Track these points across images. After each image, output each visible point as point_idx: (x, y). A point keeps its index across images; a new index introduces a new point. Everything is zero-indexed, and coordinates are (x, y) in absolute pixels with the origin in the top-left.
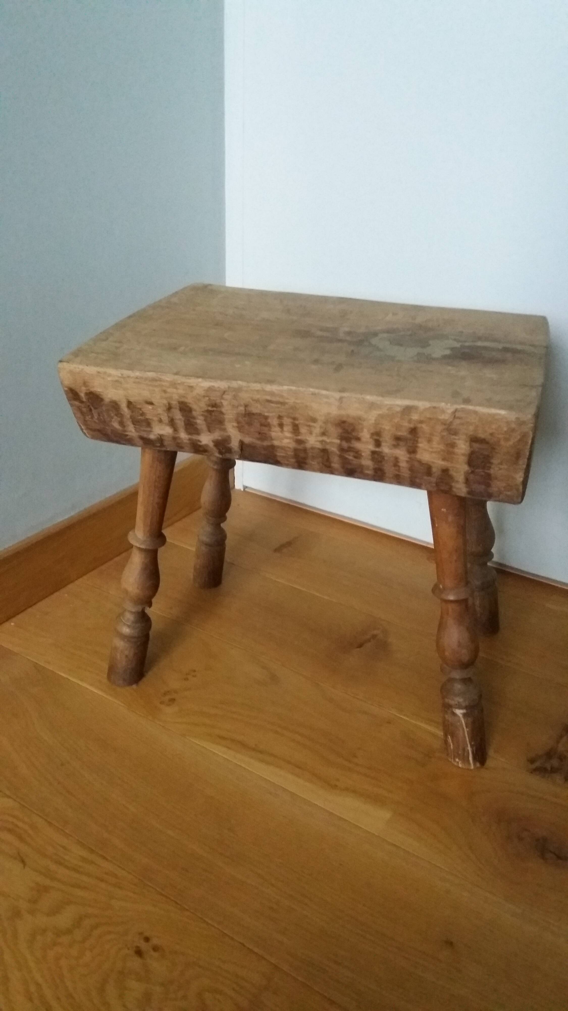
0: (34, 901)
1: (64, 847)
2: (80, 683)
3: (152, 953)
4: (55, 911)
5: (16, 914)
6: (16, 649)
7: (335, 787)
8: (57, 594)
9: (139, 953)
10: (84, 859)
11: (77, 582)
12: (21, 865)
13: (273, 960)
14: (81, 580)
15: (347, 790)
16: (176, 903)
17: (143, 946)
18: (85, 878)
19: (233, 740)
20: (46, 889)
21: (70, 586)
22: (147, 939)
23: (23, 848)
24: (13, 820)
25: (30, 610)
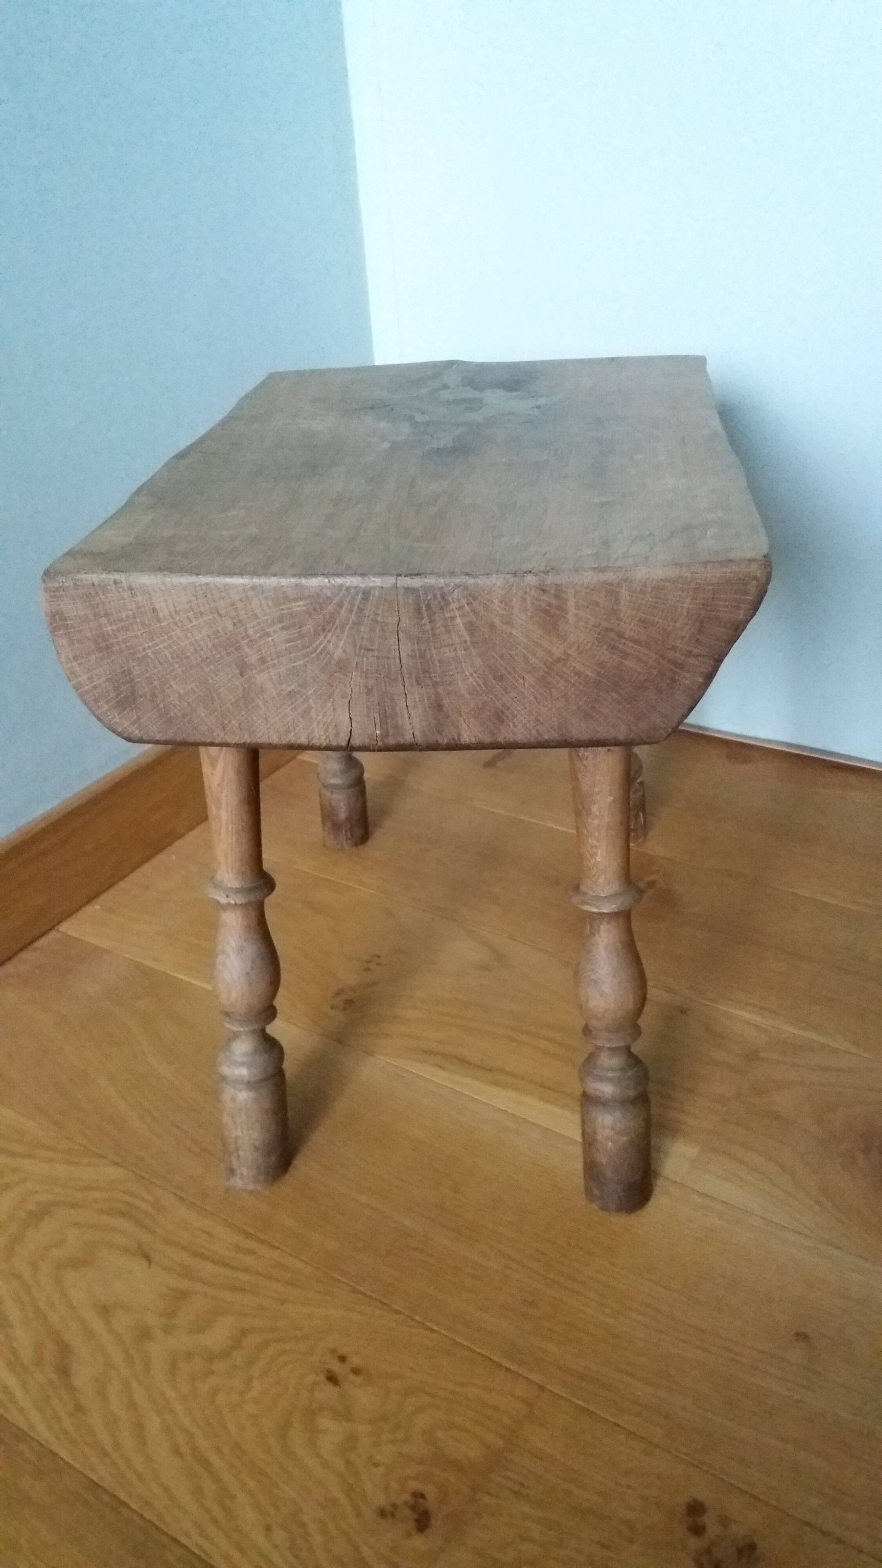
0: (169, 1314)
1: (207, 1233)
3: (352, 1377)
4: (201, 1326)
5: (144, 1334)
6: (106, 944)
8: (161, 856)
9: (332, 1378)
10: (238, 1249)
11: (188, 837)
12: (145, 1263)
13: (536, 1377)
16: (382, 1303)
17: (336, 1367)
18: (244, 1277)
19: (444, 1055)
20: (183, 1295)
21: (178, 844)
22: (343, 1359)
23: (146, 1238)
24: (127, 1198)
25: (122, 884)
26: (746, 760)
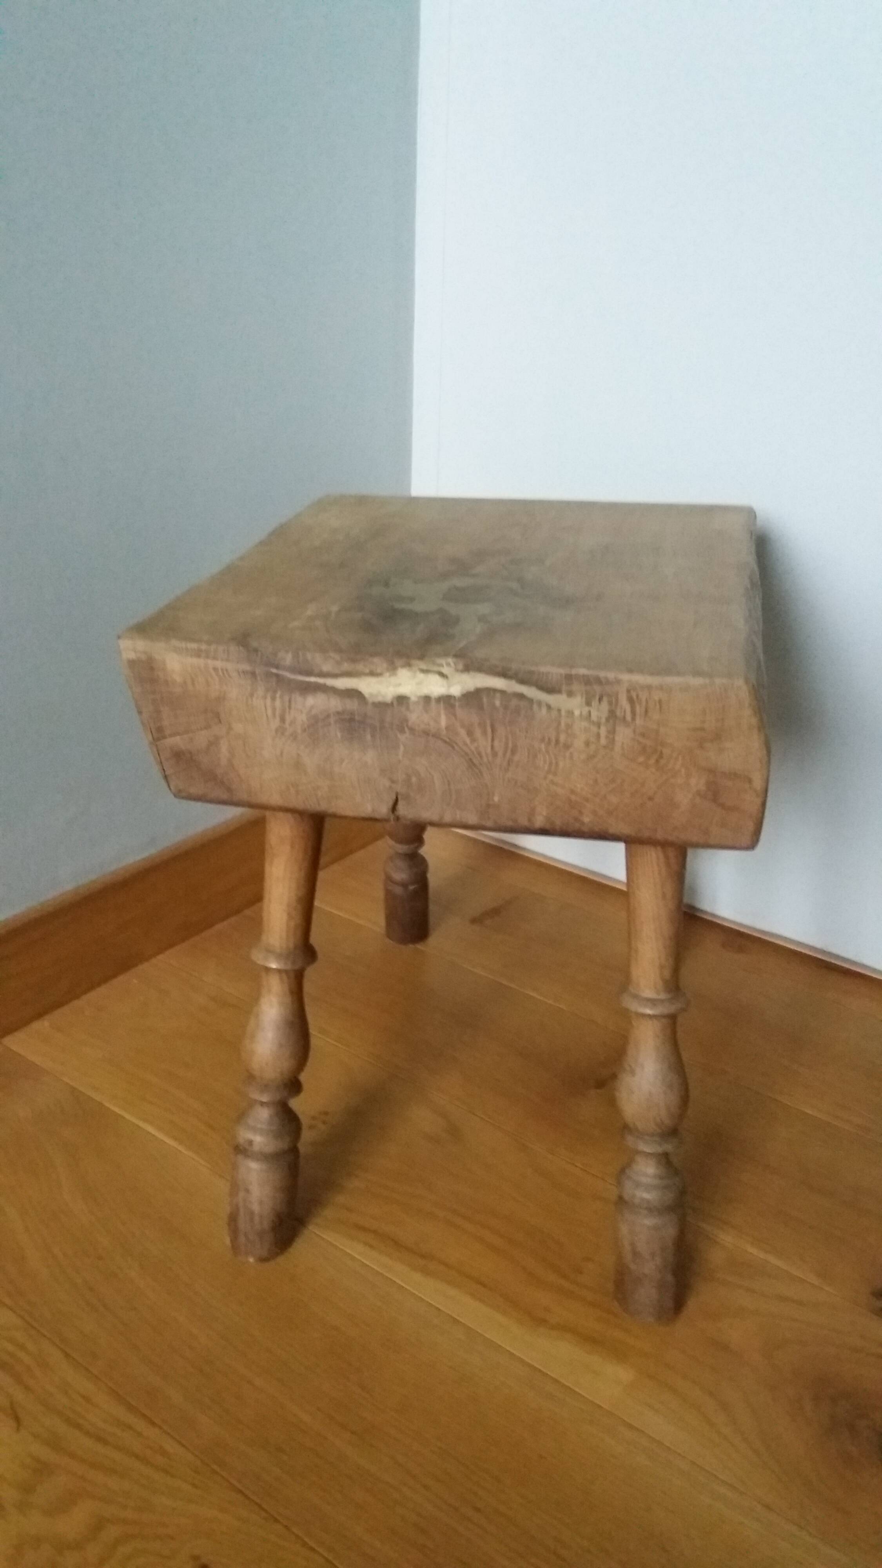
0: (27, 1489)
1: (87, 1399)
2: (141, 1124)
4: (59, 1508)
7: (540, 1322)
8: (121, 978)
10: (117, 1422)
11: (154, 961)
12: (13, 1425)
14: (160, 957)
15: (564, 1329)
16: (260, 1506)
19: (379, 1234)
21: (143, 967)
23: (19, 1395)
24: (10, 1348)
25: (76, 1003)
26: (741, 950)
